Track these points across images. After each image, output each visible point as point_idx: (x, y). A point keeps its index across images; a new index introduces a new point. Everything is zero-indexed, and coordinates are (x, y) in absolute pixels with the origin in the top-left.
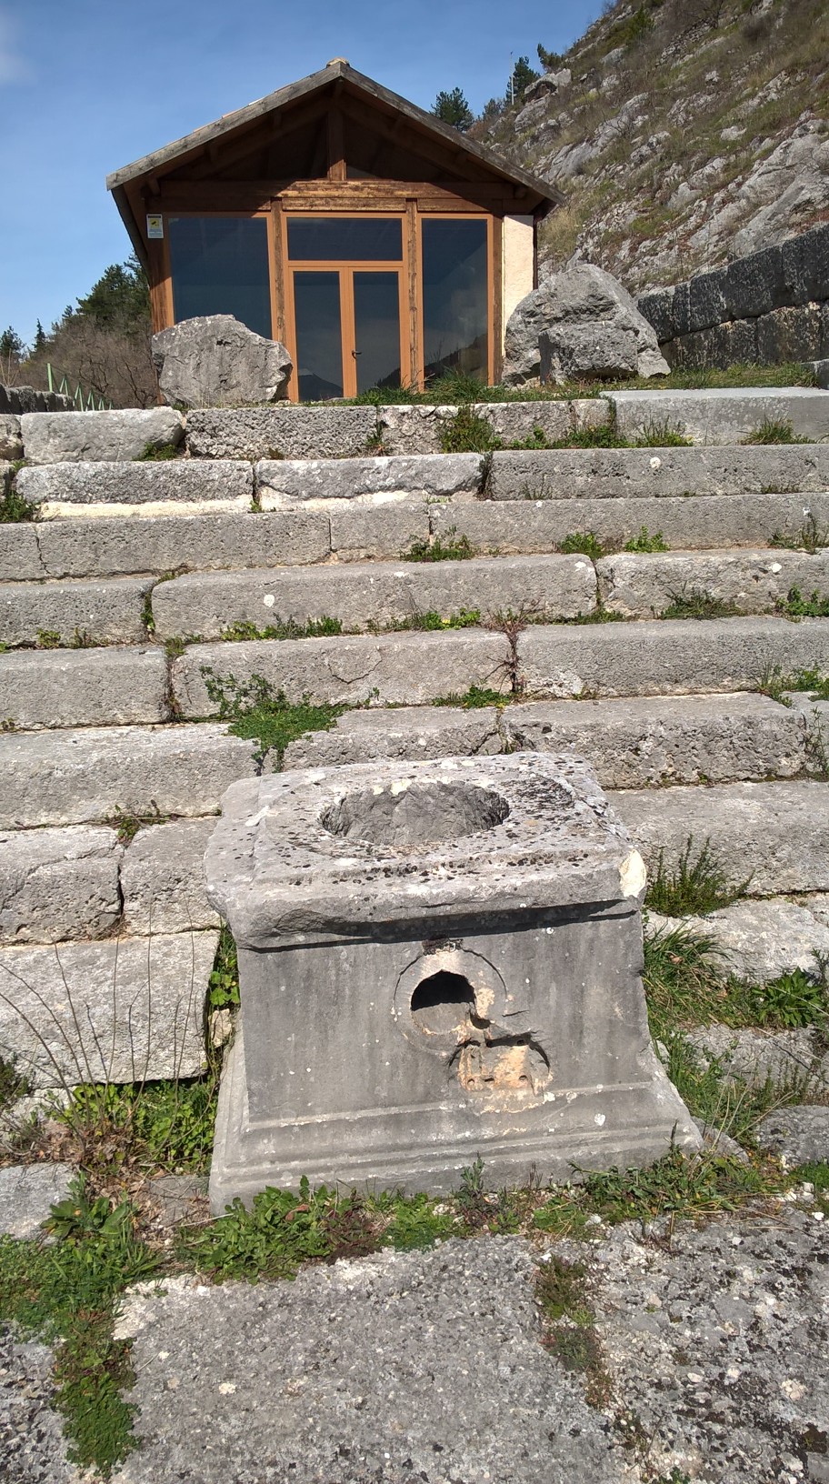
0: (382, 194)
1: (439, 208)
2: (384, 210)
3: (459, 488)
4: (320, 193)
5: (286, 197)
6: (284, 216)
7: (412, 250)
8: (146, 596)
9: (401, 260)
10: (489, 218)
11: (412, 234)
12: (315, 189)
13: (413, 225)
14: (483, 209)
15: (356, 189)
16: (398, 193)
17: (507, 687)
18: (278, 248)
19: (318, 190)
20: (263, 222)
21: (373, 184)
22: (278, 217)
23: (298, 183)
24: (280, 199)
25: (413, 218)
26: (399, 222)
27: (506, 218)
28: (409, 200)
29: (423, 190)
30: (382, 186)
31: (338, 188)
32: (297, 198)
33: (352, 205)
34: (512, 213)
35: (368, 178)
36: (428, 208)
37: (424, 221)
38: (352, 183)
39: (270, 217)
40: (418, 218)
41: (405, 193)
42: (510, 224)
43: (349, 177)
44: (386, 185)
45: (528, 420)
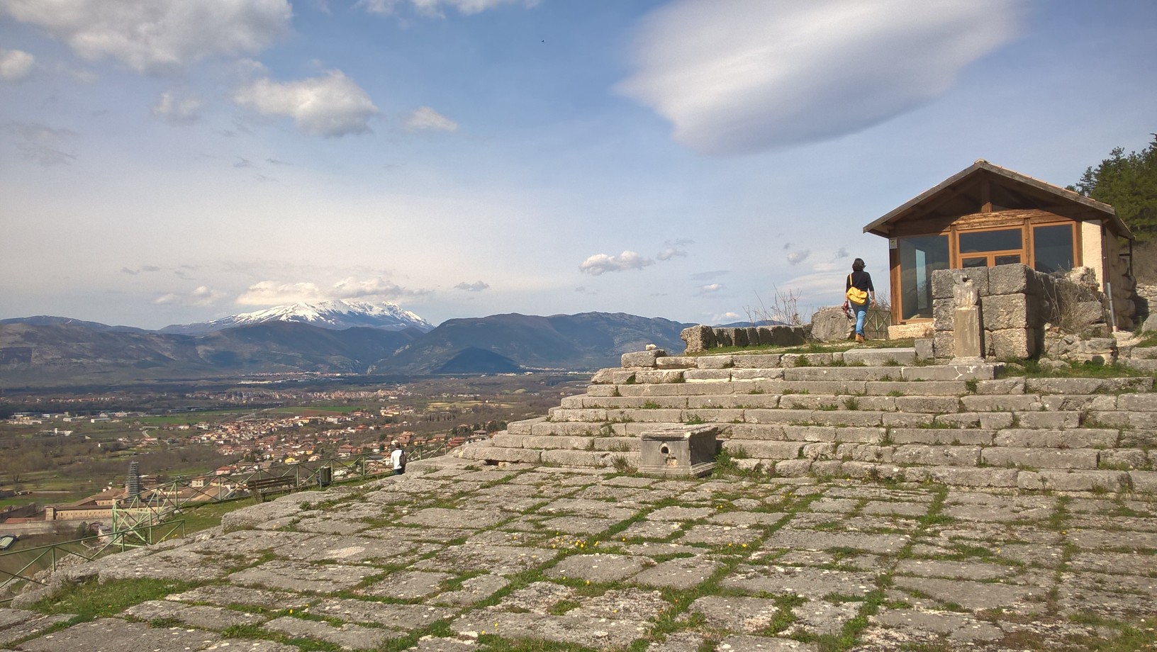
0: (1010, 218)
1: (1043, 221)
2: (1011, 225)
3: (776, 377)
4: (977, 220)
5: (959, 224)
6: (957, 233)
7: (1028, 244)
8: (687, 399)
9: (1022, 248)
10: (1074, 223)
11: (1028, 236)
12: (974, 219)
13: (1029, 231)
14: (1069, 219)
15: (996, 216)
16: (1019, 216)
17: (742, 420)
18: (954, 248)
19: (976, 219)
20: (947, 237)
21: (1005, 213)
22: (954, 234)
23: (964, 217)
24: (955, 225)
25: (1028, 227)
26: (1020, 230)
27: (1083, 223)
28: (1025, 219)
29: (1032, 213)
30: (1010, 214)
31: (985, 217)
32: (964, 224)
33: (994, 224)
34: (1086, 220)
35: (1002, 210)
36: (1036, 222)
37: (1035, 229)
38: (994, 214)
39: (950, 234)
40: (1031, 227)
41: (1023, 216)
42: (1085, 226)
43: (993, 210)
44: (1012, 212)
45: (819, 358)
